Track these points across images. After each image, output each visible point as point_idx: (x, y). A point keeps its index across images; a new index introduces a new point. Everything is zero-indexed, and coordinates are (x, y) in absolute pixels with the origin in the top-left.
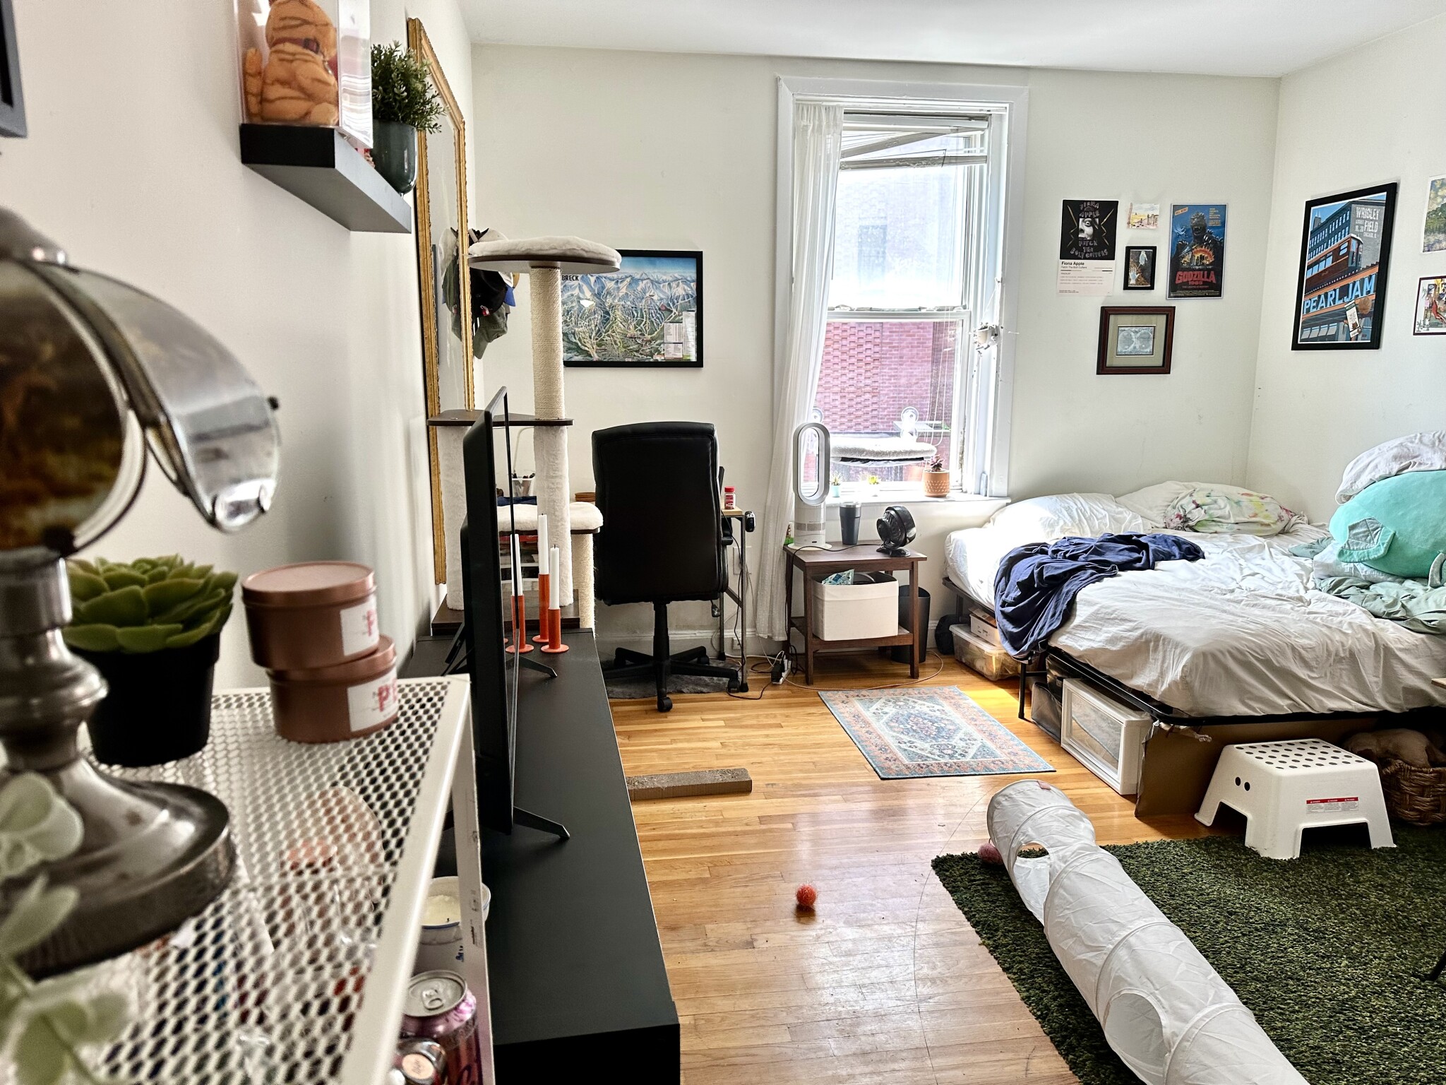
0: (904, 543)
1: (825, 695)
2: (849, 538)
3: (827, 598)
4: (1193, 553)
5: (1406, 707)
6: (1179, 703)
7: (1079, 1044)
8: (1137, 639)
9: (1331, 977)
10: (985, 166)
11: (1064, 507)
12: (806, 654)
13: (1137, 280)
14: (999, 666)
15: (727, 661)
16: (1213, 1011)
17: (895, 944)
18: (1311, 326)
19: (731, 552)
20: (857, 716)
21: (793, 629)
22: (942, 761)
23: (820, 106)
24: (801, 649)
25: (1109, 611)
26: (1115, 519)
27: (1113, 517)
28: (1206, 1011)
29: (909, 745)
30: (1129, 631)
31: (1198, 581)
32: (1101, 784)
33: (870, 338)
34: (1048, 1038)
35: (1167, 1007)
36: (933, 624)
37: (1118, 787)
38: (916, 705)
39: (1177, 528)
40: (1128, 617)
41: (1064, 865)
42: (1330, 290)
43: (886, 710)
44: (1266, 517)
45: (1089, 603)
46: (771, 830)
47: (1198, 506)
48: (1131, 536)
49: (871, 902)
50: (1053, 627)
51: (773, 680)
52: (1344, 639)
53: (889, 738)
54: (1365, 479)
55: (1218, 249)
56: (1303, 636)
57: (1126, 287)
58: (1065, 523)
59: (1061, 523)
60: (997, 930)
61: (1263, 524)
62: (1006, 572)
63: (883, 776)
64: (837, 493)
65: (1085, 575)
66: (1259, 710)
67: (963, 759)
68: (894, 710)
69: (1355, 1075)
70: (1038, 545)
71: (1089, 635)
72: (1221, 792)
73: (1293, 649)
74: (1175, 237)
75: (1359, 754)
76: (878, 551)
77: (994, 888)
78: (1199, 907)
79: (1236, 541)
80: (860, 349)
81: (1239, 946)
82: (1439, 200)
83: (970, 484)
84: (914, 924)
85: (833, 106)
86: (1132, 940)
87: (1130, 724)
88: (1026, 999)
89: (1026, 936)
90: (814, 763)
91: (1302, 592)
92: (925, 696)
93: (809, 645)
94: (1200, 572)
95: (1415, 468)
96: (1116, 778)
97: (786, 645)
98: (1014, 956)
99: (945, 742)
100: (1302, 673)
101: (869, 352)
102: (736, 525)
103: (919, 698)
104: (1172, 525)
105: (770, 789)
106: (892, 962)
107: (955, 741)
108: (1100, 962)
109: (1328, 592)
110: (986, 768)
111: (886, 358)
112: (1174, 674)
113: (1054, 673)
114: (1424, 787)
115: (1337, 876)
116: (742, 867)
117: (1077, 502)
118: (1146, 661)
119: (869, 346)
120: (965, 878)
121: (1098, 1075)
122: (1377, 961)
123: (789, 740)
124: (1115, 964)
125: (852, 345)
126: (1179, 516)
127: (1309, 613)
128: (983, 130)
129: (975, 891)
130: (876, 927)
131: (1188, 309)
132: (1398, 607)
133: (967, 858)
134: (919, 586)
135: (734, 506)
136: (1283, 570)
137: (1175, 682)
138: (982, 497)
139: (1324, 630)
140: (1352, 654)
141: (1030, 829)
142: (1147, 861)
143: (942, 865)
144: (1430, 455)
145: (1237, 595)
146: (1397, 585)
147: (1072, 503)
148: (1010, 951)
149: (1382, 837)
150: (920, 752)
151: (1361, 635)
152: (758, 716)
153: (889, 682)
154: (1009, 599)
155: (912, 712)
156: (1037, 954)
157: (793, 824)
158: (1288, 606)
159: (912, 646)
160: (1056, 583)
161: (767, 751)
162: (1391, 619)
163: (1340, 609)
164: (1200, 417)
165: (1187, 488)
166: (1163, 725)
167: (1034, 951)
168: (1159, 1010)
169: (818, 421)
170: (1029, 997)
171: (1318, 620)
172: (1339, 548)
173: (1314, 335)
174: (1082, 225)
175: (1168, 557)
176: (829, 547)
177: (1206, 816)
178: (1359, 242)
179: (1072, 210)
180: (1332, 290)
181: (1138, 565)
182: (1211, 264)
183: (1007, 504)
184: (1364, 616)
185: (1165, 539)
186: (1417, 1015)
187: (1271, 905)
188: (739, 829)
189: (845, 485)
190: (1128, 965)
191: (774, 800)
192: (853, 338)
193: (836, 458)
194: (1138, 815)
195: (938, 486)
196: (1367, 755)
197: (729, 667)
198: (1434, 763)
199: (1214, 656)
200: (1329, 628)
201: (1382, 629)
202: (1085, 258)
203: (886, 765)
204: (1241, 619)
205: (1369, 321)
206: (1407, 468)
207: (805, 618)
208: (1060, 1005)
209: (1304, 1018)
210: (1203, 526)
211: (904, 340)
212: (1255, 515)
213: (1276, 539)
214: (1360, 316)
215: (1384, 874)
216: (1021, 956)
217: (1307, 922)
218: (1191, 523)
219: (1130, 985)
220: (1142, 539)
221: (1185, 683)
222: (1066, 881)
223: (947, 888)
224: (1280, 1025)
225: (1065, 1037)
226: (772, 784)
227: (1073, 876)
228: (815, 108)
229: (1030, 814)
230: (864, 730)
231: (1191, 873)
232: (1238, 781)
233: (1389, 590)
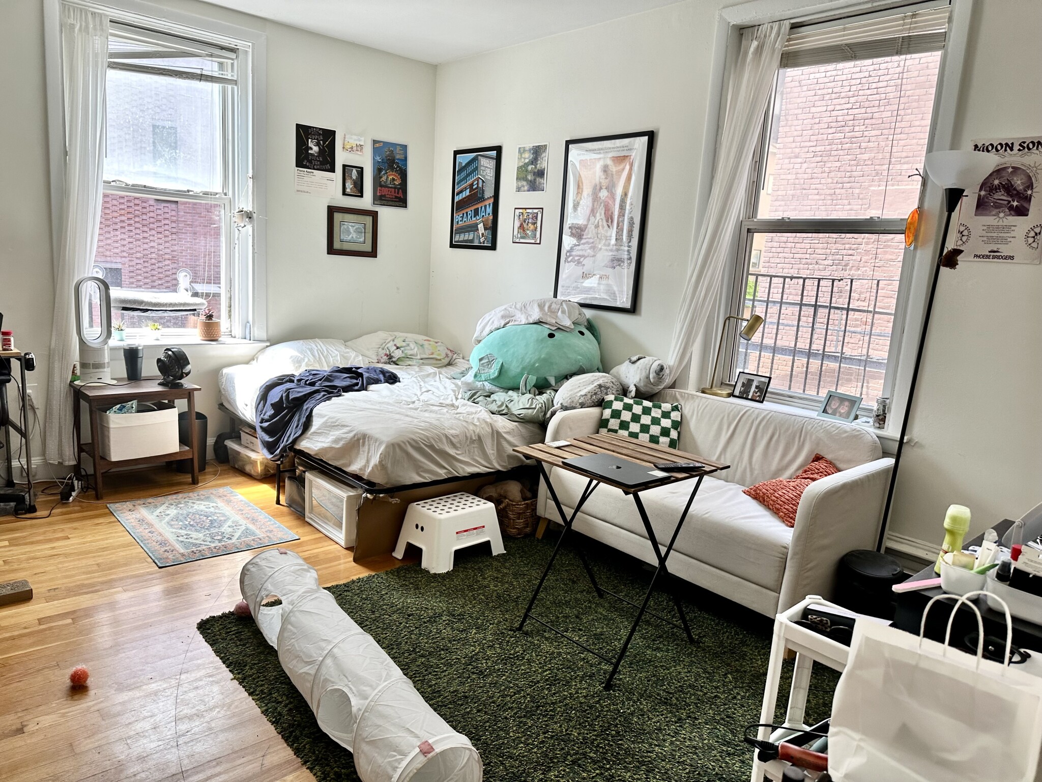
0: (181, 377)
1: (112, 507)
2: (133, 374)
3: (112, 425)
4: (392, 379)
5: (510, 467)
6: (379, 479)
7: (302, 735)
8: (351, 439)
9: (465, 642)
10: (236, 88)
11: (308, 349)
12: (95, 475)
13: (351, 189)
14: (263, 468)
15: (16, 487)
16: (384, 687)
17: (161, 697)
18: (460, 233)
19: (12, 390)
20: (141, 521)
21: (83, 454)
22: (213, 545)
23: (86, 11)
24: (91, 471)
25: (334, 420)
26: (344, 357)
27: (343, 356)
28: (380, 688)
29: (185, 537)
30: (347, 433)
31: (394, 397)
32: (332, 543)
33: (167, 216)
34: (280, 736)
35: (355, 692)
36: (211, 441)
37: (343, 543)
38: (195, 505)
39: (385, 363)
40: (346, 424)
41: (291, 607)
42: (468, 210)
43: (168, 512)
44: (439, 355)
45: (322, 416)
46: (50, 628)
47: (398, 348)
48: (352, 368)
49: (141, 668)
50: (297, 435)
51: (62, 499)
52: (475, 428)
53: (169, 534)
54: (487, 330)
55: (403, 175)
56: (452, 428)
57: (344, 193)
58: (309, 360)
59: (306, 360)
60: (245, 666)
61: (437, 360)
62: (264, 397)
63: (161, 565)
64: (122, 337)
65: (318, 396)
66: (428, 478)
67: (230, 542)
68: (175, 511)
69: (475, 703)
70: (288, 376)
71: (321, 439)
72: (409, 536)
73: (447, 437)
74: (375, 163)
75: (486, 499)
76: (159, 384)
77: (246, 633)
78: (390, 616)
79: (421, 370)
80: (159, 224)
81: (413, 636)
82: (523, 160)
83: (238, 331)
84: (178, 677)
85: (98, 13)
86: (335, 650)
87: (349, 497)
88: (265, 712)
89: (267, 665)
90: (97, 564)
91: (454, 401)
92: (202, 497)
93: (97, 466)
94: (396, 391)
95: (512, 323)
96: (341, 536)
97: (77, 469)
98: (258, 682)
99: (217, 530)
100: (452, 452)
101: (167, 227)
102: (15, 365)
103: (198, 500)
104: (382, 361)
105: (52, 593)
106: (156, 711)
107: (226, 529)
108: (313, 672)
109: (468, 400)
110: (248, 545)
111: (183, 233)
112: (375, 460)
113: (301, 468)
114: (520, 514)
115: (473, 577)
116: (16, 665)
117: (317, 345)
118: (358, 453)
119: (167, 222)
120: (223, 632)
121: (314, 753)
122: (491, 626)
123: (75, 549)
124: (324, 671)
125: (152, 220)
126: (386, 355)
127: (457, 414)
128: (233, 59)
129: (231, 640)
130: (144, 687)
131: (386, 214)
132: (504, 407)
133: (225, 616)
134: (197, 410)
135: (12, 348)
136: (445, 388)
137: (376, 465)
138: (247, 341)
139: (464, 424)
140: (479, 437)
141: (269, 585)
142: (358, 591)
143: (205, 627)
144: (520, 315)
145: (417, 404)
146: (504, 394)
147: (314, 346)
148: (254, 679)
149: (498, 548)
150: (194, 541)
151: (484, 425)
152: (44, 533)
153: (175, 489)
154: (266, 417)
155: (191, 511)
156: (275, 676)
157: (72, 619)
158: (445, 410)
159: (192, 460)
160: (299, 402)
161: (52, 561)
162: (501, 415)
163: (473, 410)
164: (398, 289)
165: (392, 336)
166: (369, 495)
167: (272, 674)
168: (350, 695)
169: (100, 276)
170: (267, 710)
171: (461, 418)
172: (474, 373)
173: (461, 239)
174: (310, 144)
175: (377, 381)
176: (114, 382)
177: (399, 554)
178: (483, 182)
179: (303, 133)
180: (470, 211)
181: (356, 388)
182: (399, 184)
183: (267, 346)
184: (486, 414)
185: (375, 370)
186: (511, 654)
187: (435, 604)
188: (16, 633)
189: (128, 331)
190: (332, 669)
191: (56, 602)
192: (152, 214)
193: (117, 308)
194: (355, 560)
195: (211, 332)
196: (489, 499)
197: (17, 493)
198: (524, 499)
199: (399, 445)
200: (467, 422)
201: (496, 421)
202: (314, 169)
203: (165, 556)
204: (416, 420)
205: (490, 232)
206: (508, 323)
207: (92, 444)
208: (290, 710)
209: (449, 674)
210: (402, 361)
211: (197, 220)
212: (432, 354)
213: (444, 368)
214: (485, 229)
215: (498, 571)
216: (262, 681)
217: (455, 610)
218: (394, 359)
219: (333, 682)
220: (359, 371)
221: (382, 465)
222: (293, 619)
223: (208, 642)
224: (434, 682)
225: (291, 733)
226: (55, 589)
227: (297, 614)
228: (81, 11)
229: (270, 574)
230: (147, 531)
231: (387, 594)
232: (417, 526)
233: (500, 397)
